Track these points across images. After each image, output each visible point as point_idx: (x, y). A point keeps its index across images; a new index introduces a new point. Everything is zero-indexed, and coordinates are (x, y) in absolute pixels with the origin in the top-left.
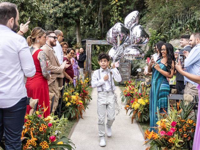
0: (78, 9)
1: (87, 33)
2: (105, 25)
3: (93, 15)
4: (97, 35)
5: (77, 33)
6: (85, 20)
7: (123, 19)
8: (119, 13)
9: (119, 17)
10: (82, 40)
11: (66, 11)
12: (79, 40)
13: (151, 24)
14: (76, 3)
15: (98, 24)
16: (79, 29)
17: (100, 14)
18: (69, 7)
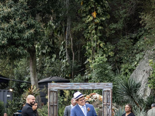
0: (32, 31)
1: (47, 68)
2: (77, 54)
3: (57, 39)
4: (63, 71)
5: (31, 69)
6: (43, 48)
7: (106, 44)
8: (99, 35)
9: (99, 41)
10: (39, 80)
11: (13, 35)
12: (35, 81)
13: (151, 52)
14: (28, 22)
15: (65, 53)
16: (35, 62)
17: (68, 37)
18: (18, 29)
